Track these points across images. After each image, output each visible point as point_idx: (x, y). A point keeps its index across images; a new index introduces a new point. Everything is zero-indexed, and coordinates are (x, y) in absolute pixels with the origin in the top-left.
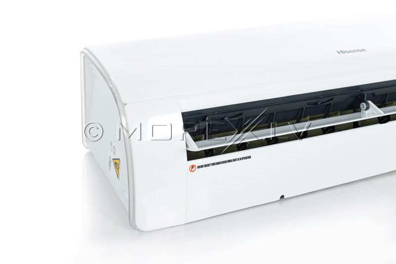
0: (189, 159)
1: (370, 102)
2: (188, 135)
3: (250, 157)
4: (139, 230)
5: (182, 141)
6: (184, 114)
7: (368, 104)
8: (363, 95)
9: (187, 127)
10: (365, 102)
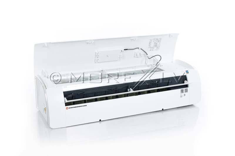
0: (66, 106)
1: (131, 89)
2: (65, 98)
3: (86, 106)
4: (51, 128)
5: (63, 100)
6: (64, 92)
7: (130, 89)
8: (128, 86)
9: (65, 96)
10: (129, 89)
